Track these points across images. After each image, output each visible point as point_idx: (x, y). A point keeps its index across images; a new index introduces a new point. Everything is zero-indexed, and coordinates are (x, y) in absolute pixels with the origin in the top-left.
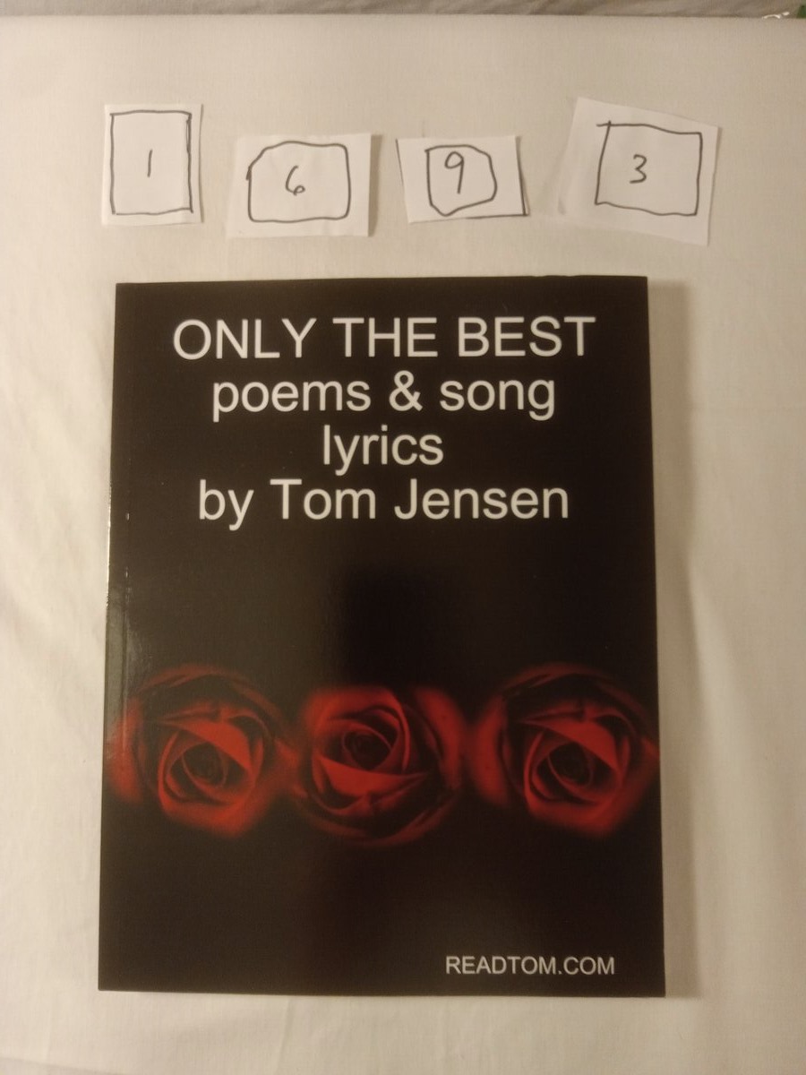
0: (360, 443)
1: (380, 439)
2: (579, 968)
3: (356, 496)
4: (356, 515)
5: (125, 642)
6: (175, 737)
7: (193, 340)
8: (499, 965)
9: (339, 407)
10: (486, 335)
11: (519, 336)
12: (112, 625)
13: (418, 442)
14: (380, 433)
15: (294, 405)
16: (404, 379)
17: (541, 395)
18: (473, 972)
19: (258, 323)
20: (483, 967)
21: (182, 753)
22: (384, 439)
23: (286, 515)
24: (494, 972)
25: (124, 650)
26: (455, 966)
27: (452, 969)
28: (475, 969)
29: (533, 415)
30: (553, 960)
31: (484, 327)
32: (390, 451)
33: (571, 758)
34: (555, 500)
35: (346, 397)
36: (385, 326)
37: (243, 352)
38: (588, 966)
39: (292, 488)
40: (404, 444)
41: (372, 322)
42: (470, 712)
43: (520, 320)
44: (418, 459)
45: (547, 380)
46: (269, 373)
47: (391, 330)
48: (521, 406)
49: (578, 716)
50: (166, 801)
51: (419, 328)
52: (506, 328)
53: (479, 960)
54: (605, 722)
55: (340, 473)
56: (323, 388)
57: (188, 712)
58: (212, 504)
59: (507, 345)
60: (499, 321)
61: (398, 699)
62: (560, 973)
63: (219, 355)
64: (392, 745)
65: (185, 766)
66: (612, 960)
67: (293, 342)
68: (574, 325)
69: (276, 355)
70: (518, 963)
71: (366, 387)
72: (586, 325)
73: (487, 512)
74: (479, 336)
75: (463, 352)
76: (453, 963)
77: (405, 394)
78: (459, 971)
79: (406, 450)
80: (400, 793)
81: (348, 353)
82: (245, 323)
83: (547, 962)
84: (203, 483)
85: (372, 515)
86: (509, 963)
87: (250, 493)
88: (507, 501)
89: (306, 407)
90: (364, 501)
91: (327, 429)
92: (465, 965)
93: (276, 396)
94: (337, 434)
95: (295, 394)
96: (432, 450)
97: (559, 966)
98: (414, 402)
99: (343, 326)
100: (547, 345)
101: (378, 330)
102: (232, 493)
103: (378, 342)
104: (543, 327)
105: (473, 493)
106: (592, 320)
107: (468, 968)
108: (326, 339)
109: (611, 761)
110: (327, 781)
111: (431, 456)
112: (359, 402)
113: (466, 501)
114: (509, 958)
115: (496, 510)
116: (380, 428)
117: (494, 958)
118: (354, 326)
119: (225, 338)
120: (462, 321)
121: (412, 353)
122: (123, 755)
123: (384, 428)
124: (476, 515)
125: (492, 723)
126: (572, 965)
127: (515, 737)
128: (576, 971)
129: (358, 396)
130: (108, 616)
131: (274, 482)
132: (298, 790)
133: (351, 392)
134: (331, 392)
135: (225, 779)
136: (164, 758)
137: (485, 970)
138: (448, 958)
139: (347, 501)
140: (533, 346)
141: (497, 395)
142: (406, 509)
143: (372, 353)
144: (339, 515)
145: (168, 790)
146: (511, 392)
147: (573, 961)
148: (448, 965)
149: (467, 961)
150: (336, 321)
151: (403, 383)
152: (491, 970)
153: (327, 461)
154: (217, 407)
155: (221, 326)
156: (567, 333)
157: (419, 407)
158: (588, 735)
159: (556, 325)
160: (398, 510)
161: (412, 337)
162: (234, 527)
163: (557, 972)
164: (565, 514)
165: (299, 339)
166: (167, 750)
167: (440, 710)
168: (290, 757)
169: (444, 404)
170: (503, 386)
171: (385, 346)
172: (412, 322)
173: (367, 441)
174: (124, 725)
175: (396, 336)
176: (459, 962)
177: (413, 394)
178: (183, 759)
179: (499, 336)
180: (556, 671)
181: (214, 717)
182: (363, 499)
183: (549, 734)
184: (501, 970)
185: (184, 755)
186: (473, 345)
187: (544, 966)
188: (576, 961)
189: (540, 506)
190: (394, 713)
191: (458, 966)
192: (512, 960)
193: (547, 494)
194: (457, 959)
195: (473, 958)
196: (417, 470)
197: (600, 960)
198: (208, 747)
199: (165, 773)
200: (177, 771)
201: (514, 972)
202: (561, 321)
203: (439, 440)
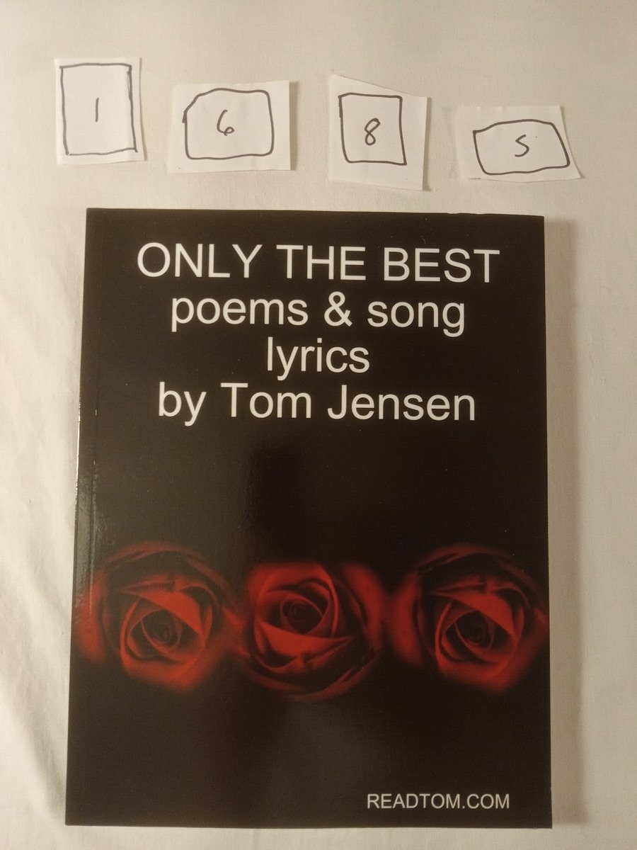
0: (299, 353)
1: (316, 350)
2: (480, 805)
3: (294, 398)
4: (294, 415)
5: (91, 521)
6: (135, 604)
7: (154, 260)
8: (412, 801)
9: (281, 322)
10: (407, 263)
11: (436, 264)
12: (81, 506)
13: (348, 353)
14: (316, 345)
15: (242, 319)
16: (337, 299)
17: (454, 315)
18: (390, 807)
19: (212, 247)
20: (399, 803)
21: (141, 619)
22: (320, 350)
23: (234, 414)
24: (408, 807)
25: (91, 528)
26: (374, 801)
27: (372, 804)
28: (391, 804)
29: (446, 332)
30: (458, 797)
31: (406, 256)
32: (325, 360)
33: (474, 625)
34: (464, 405)
35: (287, 313)
36: (321, 253)
37: (198, 272)
38: (487, 801)
39: (239, 390)
40: (336, 354)
41: (310, 249)
42: (390, 583)
43: (437, 251)
44: (348, 367)
45: (459, 303)
46: (221, 291)
47: (327, 257)
48: (436, 324)
49: (481, 589)
50: (126, 659)
51: (350, 256)
52: (424, 257)
53: (396, 795)
54: (503, 594)
55: (281, 378)
56: (267, 305)
57: (148, 583)
58: (170, 403)
59: (424, 272)
60: (418, 251)
61: (329, 574)
62: (464, 807)
63: (178, 274)
64: (323, 613)
65: (144, 632)
66: (507, 796)
67: (242, 264)
68: (483, 256)
69: (227, 275)
70: (429, 799)
71: (304, 305)
72: (492, 257)
73: (406, 414)
74: (401, 263)
75: (387, 277)
76: (376, 800)
77: (337, 312)
78: (378, 807)
79: (338, 359)
80: (329, 653)
81: (289, 275)
82: (200, 247)
83: (453, 798)
84: (162, 385)
85: (308, 415)
86: (421, 799)
87: (203, 394)
88: (424, 405)
89: (252, 321)
90: (301, 402)
91: (270, 340)
92: (383, 801)
93: (226, 310)
94: (279, 345)
95: (243, 310)
96: (360, 360)
97: (463, 801)
98: (345, 318)
99: (285, 251)
100: (458, 273)
101: (315, 257)
102: (187, 394)
103: (314, 266)
104: (454, 257)
105: (395, 398)
106: (497, 252)
107: (386, 804)
108: (269, 264)
109: (508, 627)
110: (268, 644)
111: (360, 365)
112: (299, 318)
113: (389, 404)
114: (421, 795)
115: (414, 413)
116: (316, 341)
117: (408, 795)
118: (294, 251)
119: (183, 260)
120: (387, 251)
121: (344, 277)
122: (90, 619)
123: (320, 340)
124: (397, 417)
125: (408, 594)
126: (474, 801)
127: (427, 606)
128: (478, 805)
129: (297, 312)
130: (78, 499)
131: (224, 385)
132: (242, 650)
133: (291, 308)
134: (274, 309)
135: (179, 640)
136: (125, 623)
137: (401, 805)
138: (369, 795)
139: (287, 402)
140: (447, 273)
141: (416, 314)
142: (337, 411)
143: (310, 276)
144: (280, 415)
145: (129, 651)
146: (429, 312)
147: (475, 797)
148: (369, 801)
149: (385, 798)
150: (279, 247)
151: (336, 302)
152: (406, 805)
153: (270, 368)
154: (175, 319)
155: (180, 248)
156: (476, 263)
157: (349, 323)
158: (489, 605)
159: (467, 256)
160: (330, 411)
161: (344, 263)
162: (188, 424)
163: (461, 806)
164: (472, 418)
165: (247, 262)
166: (128, 616)
167: (364, 582)
168: (235, 621)
169: (370, 321)
170: (421, 307)
171: (320, 270)
172: (344, 250)
173: (305, 351)
174: (91, 593)
175: (330, 262)
176: (378, 799)
177: (344, 312)
178: (142, 624)
179: (418, 264)
180: (463, 551)
181: (170, 587)
182: (300, 402)
183: (456, 604)
184: (414, 805)
185: (143, 620)
186: (396, 271)
187: (450, 801)
188: (478, 797)
189: (451, 410)
190: (325, 585)
191: (377, 802)
192: (423, 797)
193: (457, 400)
194: (377, 796)
195: (390, 795)
196: (348, 377)
197: (498, 796)
198: (165, 614)
199: (126, 635)
200: (137, 634)
201: (425, 806)
202: (471, 253)
203: (366, 352)
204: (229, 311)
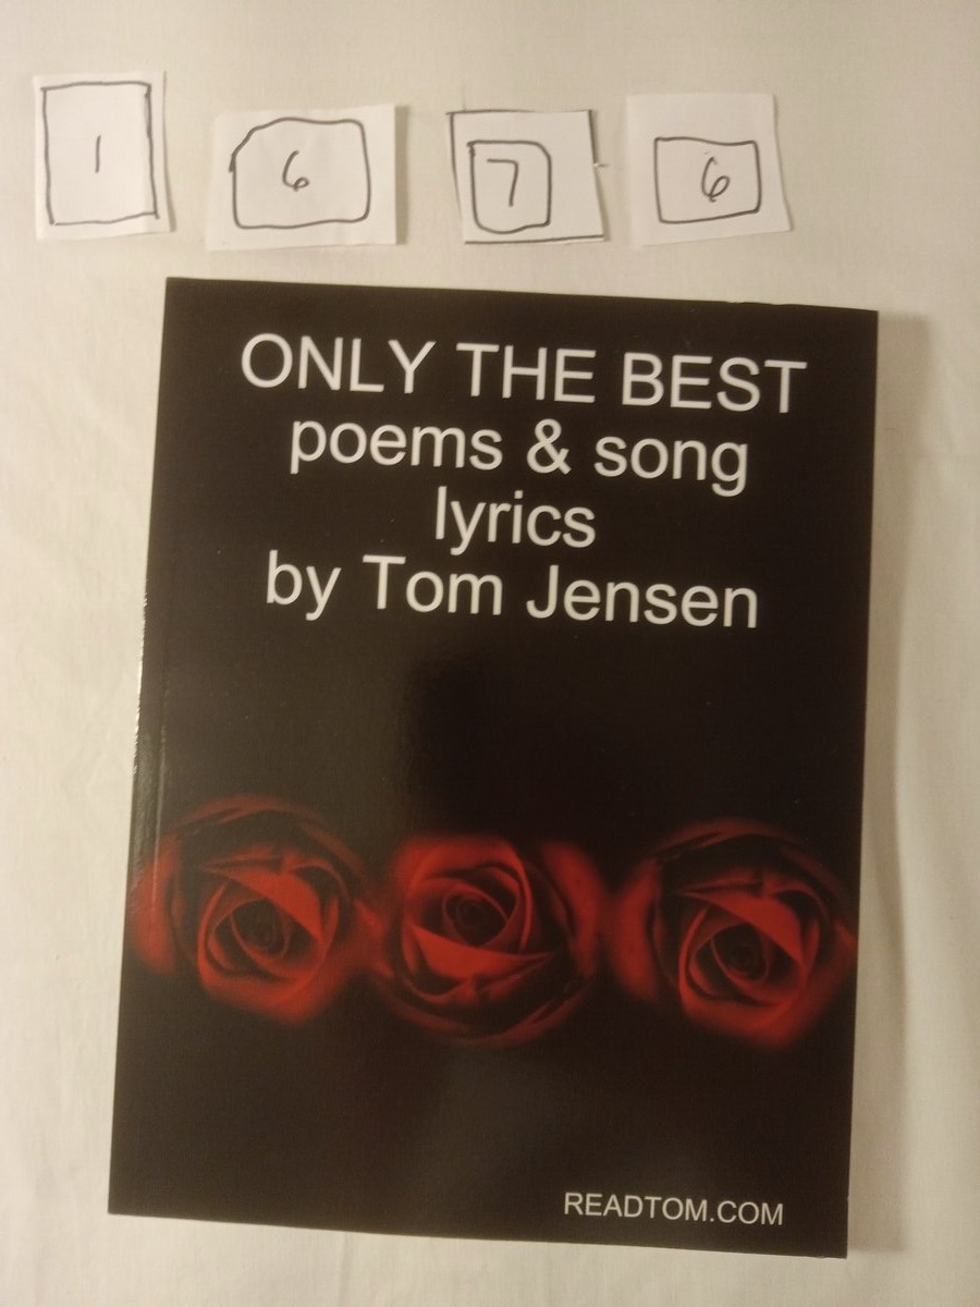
0: (486, 513)
1: (512, 509)
2: (738, 1218)
3: (476, 584)
4: (475, 609)
6: (223, 888)
7: (267, 360)
8: (633, 1206)
9: (460, 463)
10: (659, 377)
11: (704, 382)
12: (148, 738)
13: (563, 514)
14: (514, 502)
15: (400, 457)
16: (548, 431)
17: (729, 462)
18: (599, 1214)
19: (357, 344)
20: (613, 1208)
21: (230, 912)
22: (518, 509)
23: (382, 603)
24: (627, 1215)
26: (576, 1204)
27: (572, 1208)
28: (602, 1209)
29: (717, 488)
30: (704, 1203)
31: (658, 366)
32: (525, 526)
33: (742, 944)
34: (741, 603)
35: (470, 450)
36: (525, 358)
37: (334, 382)
38: (749, 1213)
39: (391, 567)
40: (544, 517)
41: (509, 351)
42: (613, 878)
43: (707, 360)
44: (561, 539)
45: (739, 443)
46: (368, 412)
47: (534, 364)
48: (701, 475)
49: (754, 890)
50: (205, 969)
51: (571, 364)
52: (688, 370)
53: (609, 1197)
54: (788, 899)
55: (457, 551)
56: (439, 437)
57: (241, 858)
58: (285, 584)
59: (687, 392)
60: (678, 360)
61: (519, 856)
62: (712, 1220)
63: (303, 383)
64: (509, 914)
65: (234, 930)
66: (780, 1207)
67: (401, 372)
68: (778, 371)
69: (379, 388)
70: (659, 1205)
71: (497, 438)
72: (793, 372)
73: (649, 615)
74: (651, 379)
75: (628, 399)
76: (577, 1202)
77: (548, 451)
78: (580, 1212)
79: (545, 525)
80: (518, 976)
81: (476, 391)
82: (339, 343)
83: (697, 1205)
84: (274, 555)
85: (497, 610)
86: (647, 1204)
87: (336, 572)
88: (677, 601)
89: (415, 460)
90: (487, 590)
91: (442, 491)
92: (588, 1204)
93: (376, 443)
94: (456, 500)
95: (402, 443)
96: (580, 527)
97: (712, 1211)
98: (559, 462)
99: (470, 355)
100: (739, 396)
101: (516, 363)
102: (311, 571)
103: (515, 378)
104: (738, 371)
105: (633, 589)
106: (802, 365)
107: (592, 1209)
108: (445, 372)
109: (793, 950)
110: (421, 960)
111: (580, 536)
112: (487, 458)
113: (622, 598)
114: (647, 1198)
115: (662, 613)
116: (513, 495)
117: (627, 1198)
118: (485, 355)
119: (311, 361)
120: (630, 358)
121: (560, 396)
122: (153, 909)
123: (519, 494)
124: (634, 617)
125: (641, 892)
126: (728, 1212)
127: (669, 913)
128: (734, 1218)
129: (484, 449)
131: (368, 559)
132: (382, 968)
133: (476, 443)
134: (450, 443)
135: (285, 950)
136: (206, 917)
137: (616, 1212)
138: (568, 1195)
139: (465, 589)
140: (722, 397)
141: (671, 458)
142: (542, 606)
143: (507, 392)
144: (452, 608)
145: (209, 956)
146: (690, 456)
147: (729, 1206)
148: (568, 1203)
149: (592, 1200)
150: (462, 347)
151: (546, 437)
152: (623, 1211)
153: (440, 534)
154: (297, 454)
155: (307, 344)
156: (769, 381)
157: (566, 469)
158: (767, 915)
159: (754, 369)
160: (531, 606)
161: (562, 374)
162: (312, 617)
163: (708, 1219)
164: (752, 623)
165: (410, 368)
166: (210, 908)
167: (573, 872)
168: (373, 922)
169: (599, 467)
170: (679, 448)
171: (524, 385)
172: (562, 354)
173: (495, 510)
174: (156, 868)
175: (540, 372)
176: (581, 1200)
177: (558, 451)
178: (232, 920)
179: (678, 380)
180: (728, 829)
181: (275, 866)
182: (485, 589)
183: (715, 912)
184: (636, 1212)
185: (234, 912)
186: (642, 390)
187: (691, 1210)
188: (734, 1206)
189: (720, 611)
190: (513, 873)
191: (580, 1205)
192: (649, 1202)
193: (730, 595)
194: (580, 1196)
195: (600, 1196)
196: (560, 553)
197: (765, 1206)
198: (266, 905)
199: (207, 935)
200: (224, 933)
201: (652, 1215)
202: (760, 364)
203: (590, 515)
204: (381, 445)
